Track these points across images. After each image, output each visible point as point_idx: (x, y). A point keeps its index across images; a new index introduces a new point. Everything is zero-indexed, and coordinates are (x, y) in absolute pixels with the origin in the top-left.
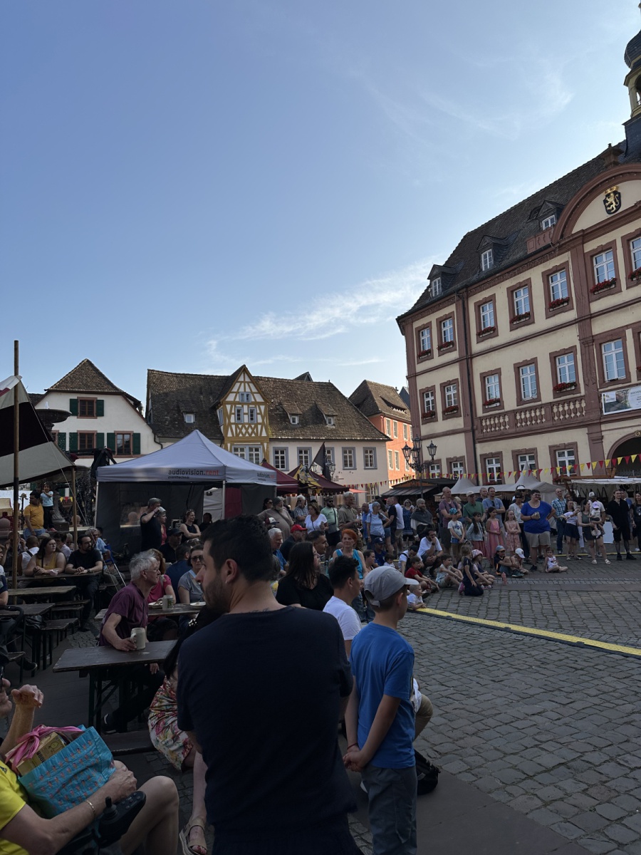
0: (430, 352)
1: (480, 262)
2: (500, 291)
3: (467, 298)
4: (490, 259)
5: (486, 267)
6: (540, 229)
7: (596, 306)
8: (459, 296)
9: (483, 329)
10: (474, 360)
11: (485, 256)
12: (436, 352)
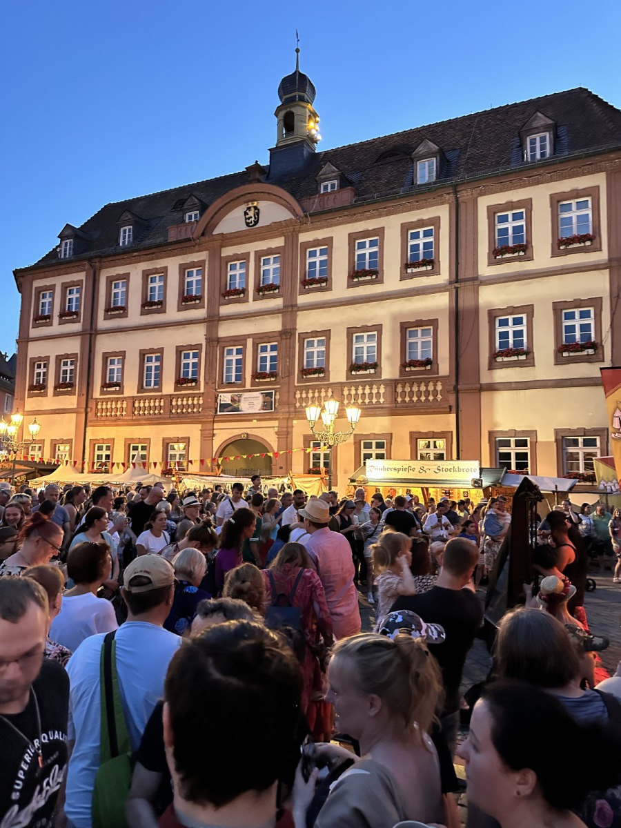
0: (49, 317)
1: (119, 235)
2: (136, 272)
3: (100, 270)
4: (129, 235)
5: (124, 242)
6: (184, 221)
7: (225, 310)
8: (91, 265)
9: (112, 306)
10: (98, 336)
11: (125, 232)
12: (56, 319)
